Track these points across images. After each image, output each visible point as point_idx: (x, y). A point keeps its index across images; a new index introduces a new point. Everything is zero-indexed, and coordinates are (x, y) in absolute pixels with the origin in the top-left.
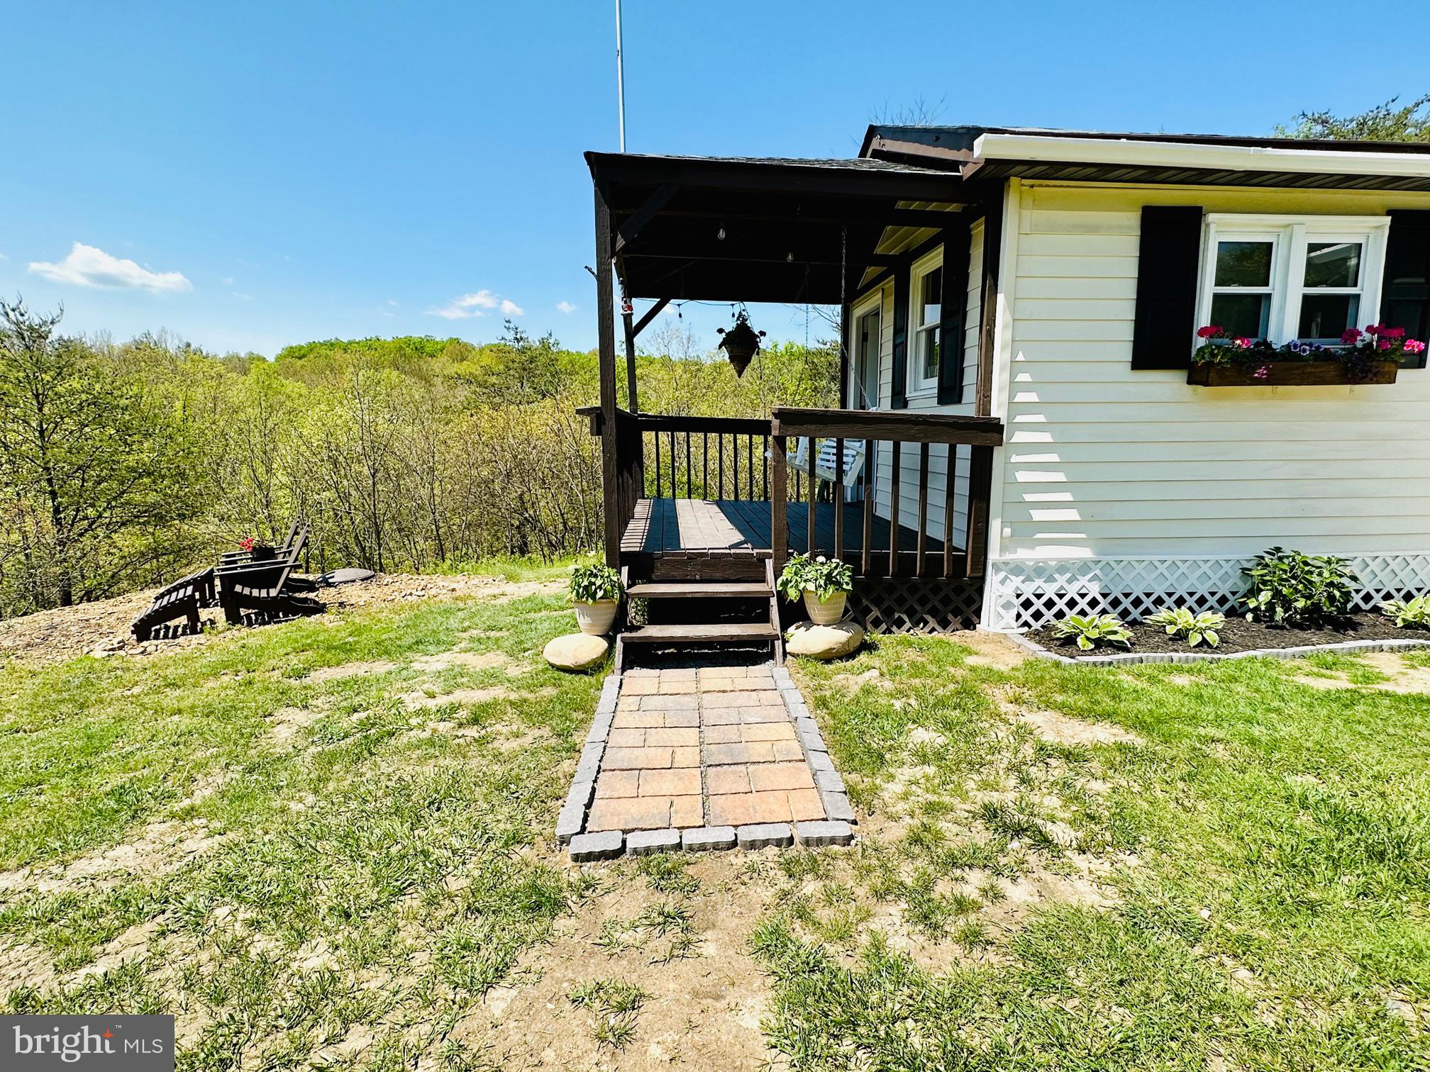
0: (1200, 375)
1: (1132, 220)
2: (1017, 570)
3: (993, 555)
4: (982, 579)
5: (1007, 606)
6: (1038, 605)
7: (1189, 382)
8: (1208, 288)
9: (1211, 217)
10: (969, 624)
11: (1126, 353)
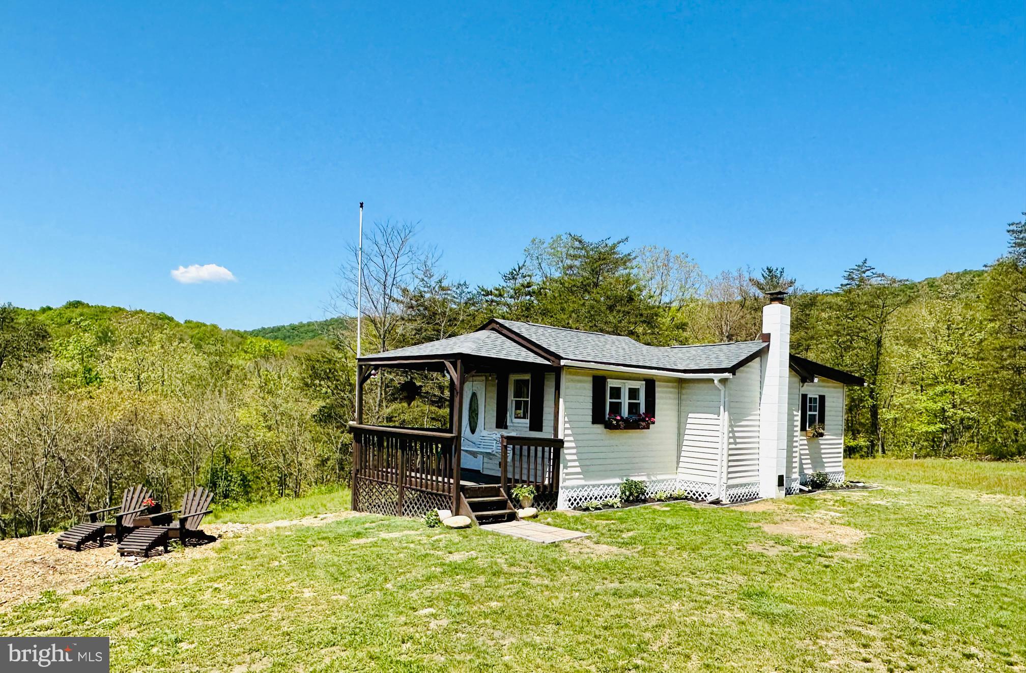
0: (609, 426)
1: (591, 379)
2: (567, 488)
3: (561, 484)
4: (557, 493)
5: (566, 500)
6: (572, 500)
7: (605, 428)
8: (608, 400)
9: (608, 380)
10: (554, 508)
11: (590, 418)
